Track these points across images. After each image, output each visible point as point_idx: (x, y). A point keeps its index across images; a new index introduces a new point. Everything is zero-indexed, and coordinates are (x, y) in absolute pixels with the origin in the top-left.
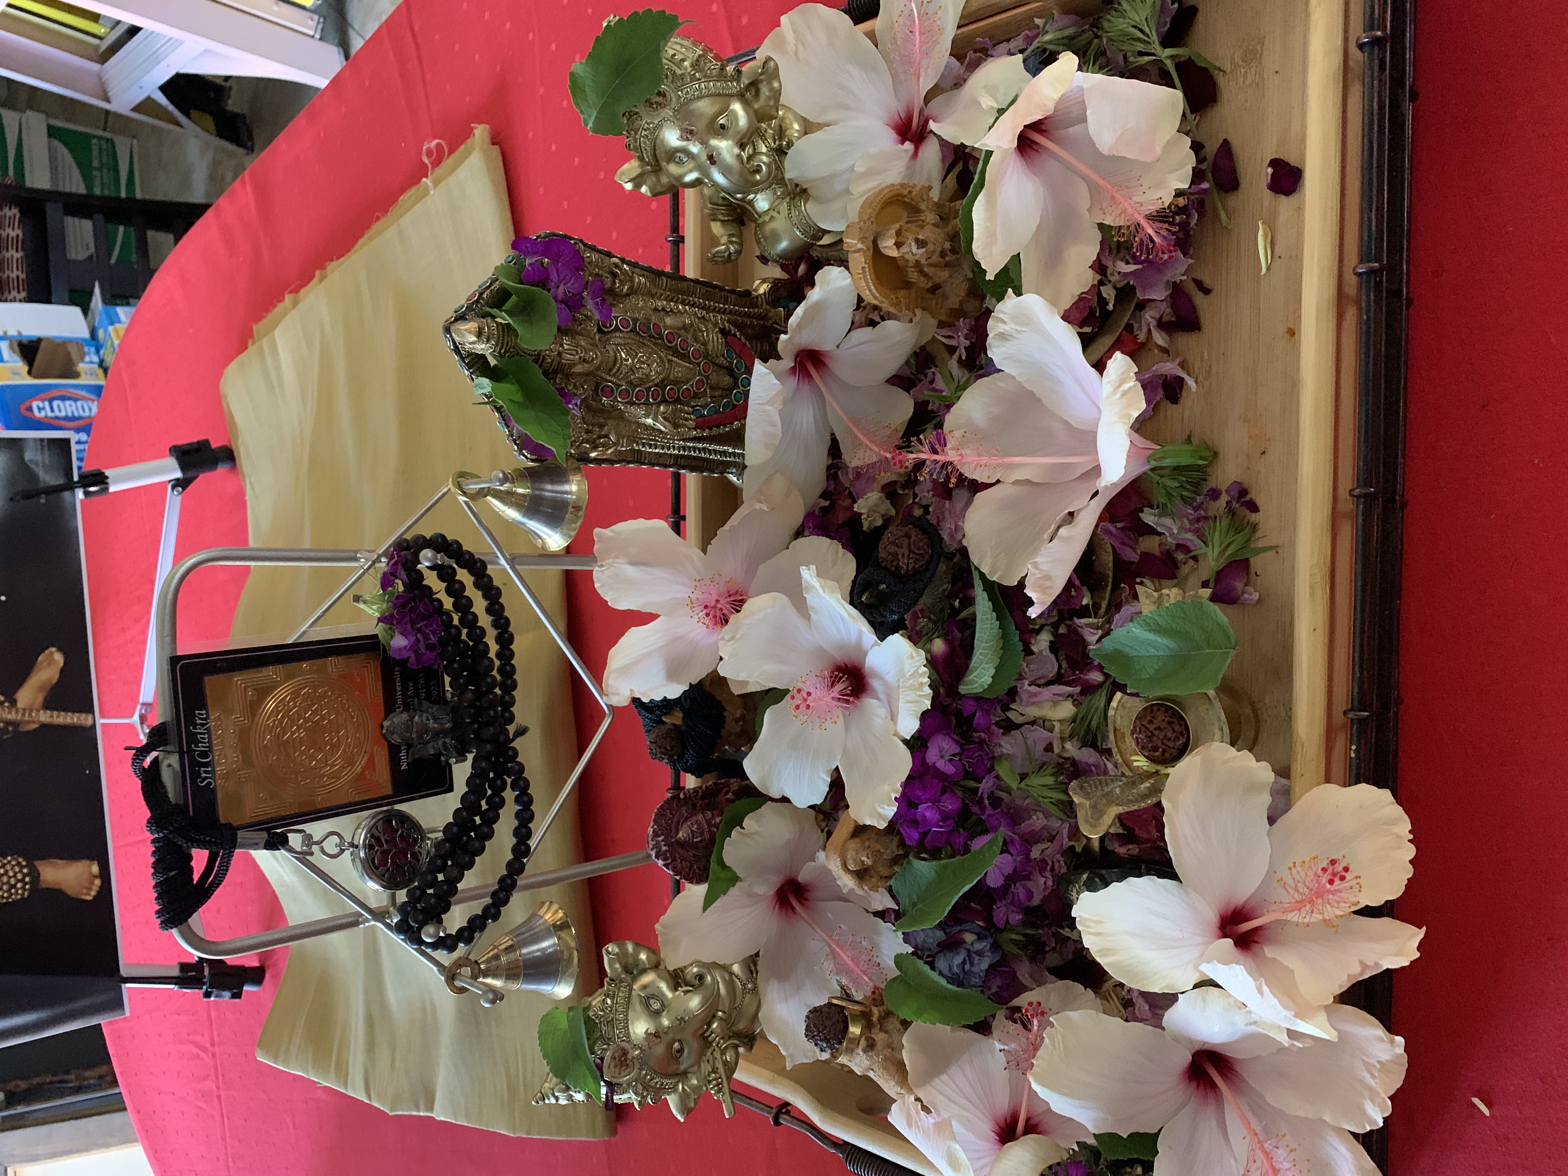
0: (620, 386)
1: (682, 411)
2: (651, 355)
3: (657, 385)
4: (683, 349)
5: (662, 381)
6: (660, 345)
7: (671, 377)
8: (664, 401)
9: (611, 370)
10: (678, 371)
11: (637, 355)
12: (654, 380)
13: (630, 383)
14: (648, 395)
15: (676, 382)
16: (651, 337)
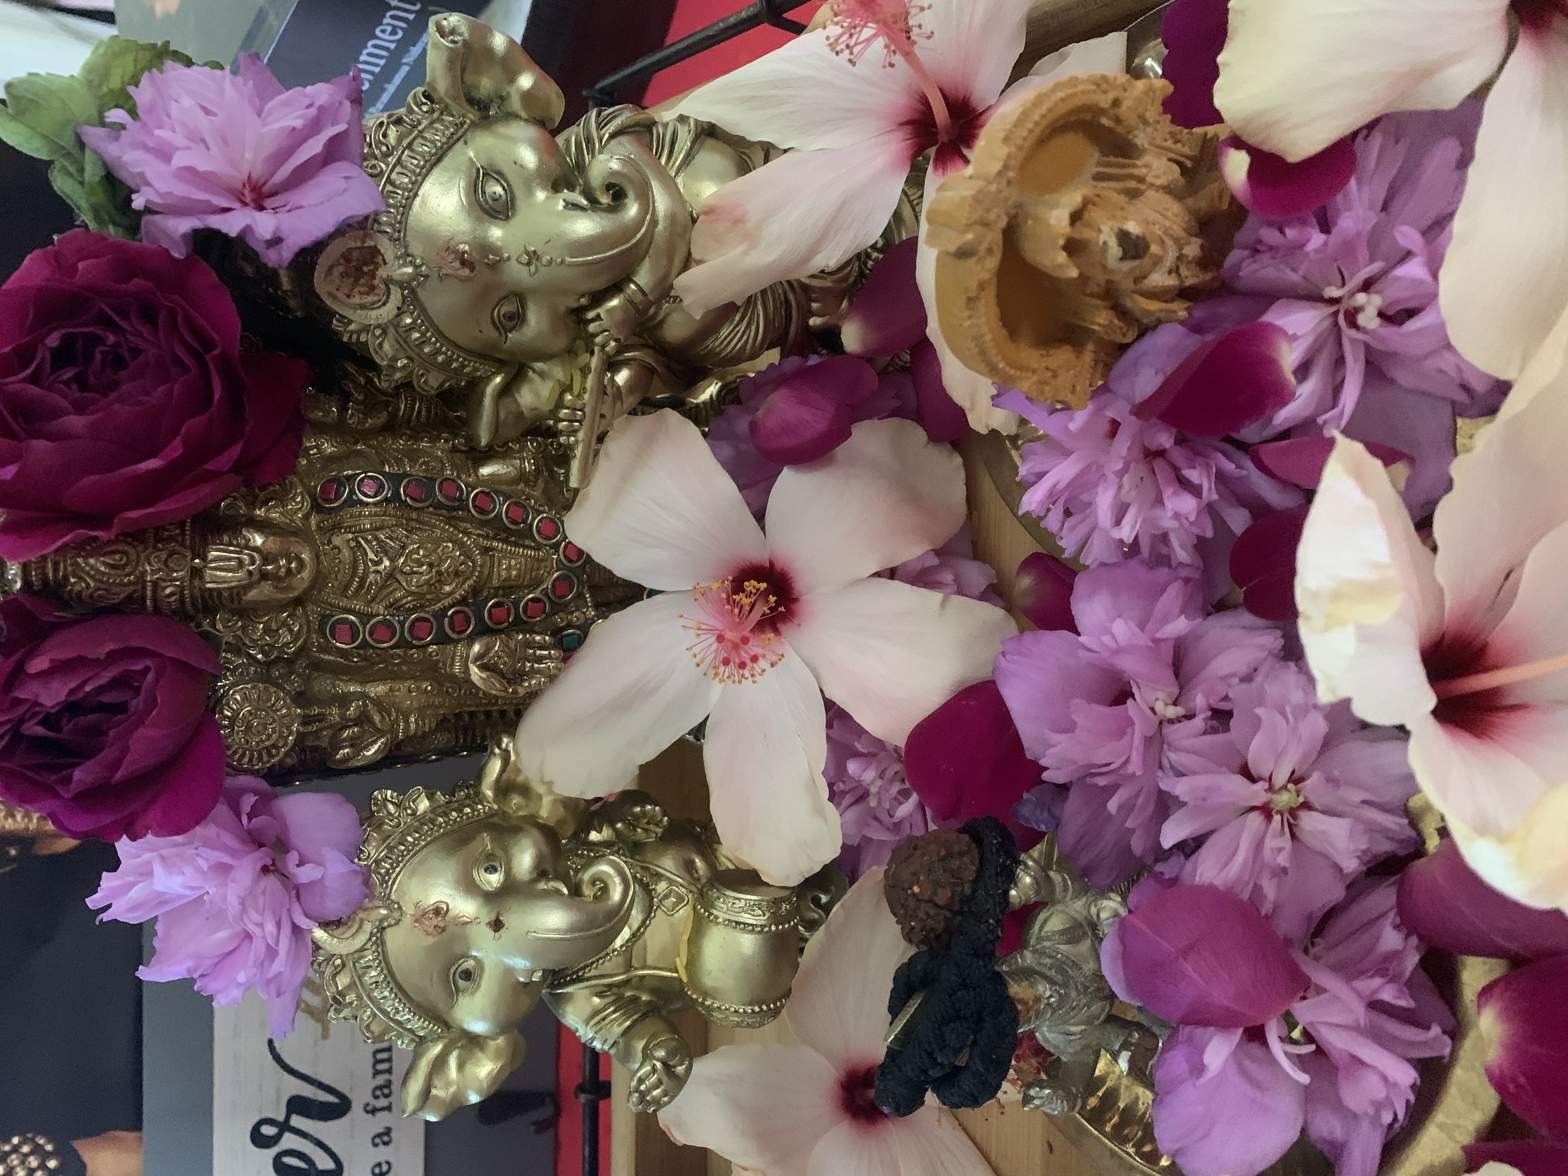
0: (373, 616)
1: (529, 644)
2: (437, 542)
3: (463, 601)
4: (517, 523)
5: (475, 591)
6: (462, 520)
7: (495, 582)
8: (483, 631)
9: (347, 587)
10: (509, 568)
11: (404, 547)
12: (450, 594)
13: (395, 607)
14: (441, 626)
15: (508, 588)
16: (439, 506)
